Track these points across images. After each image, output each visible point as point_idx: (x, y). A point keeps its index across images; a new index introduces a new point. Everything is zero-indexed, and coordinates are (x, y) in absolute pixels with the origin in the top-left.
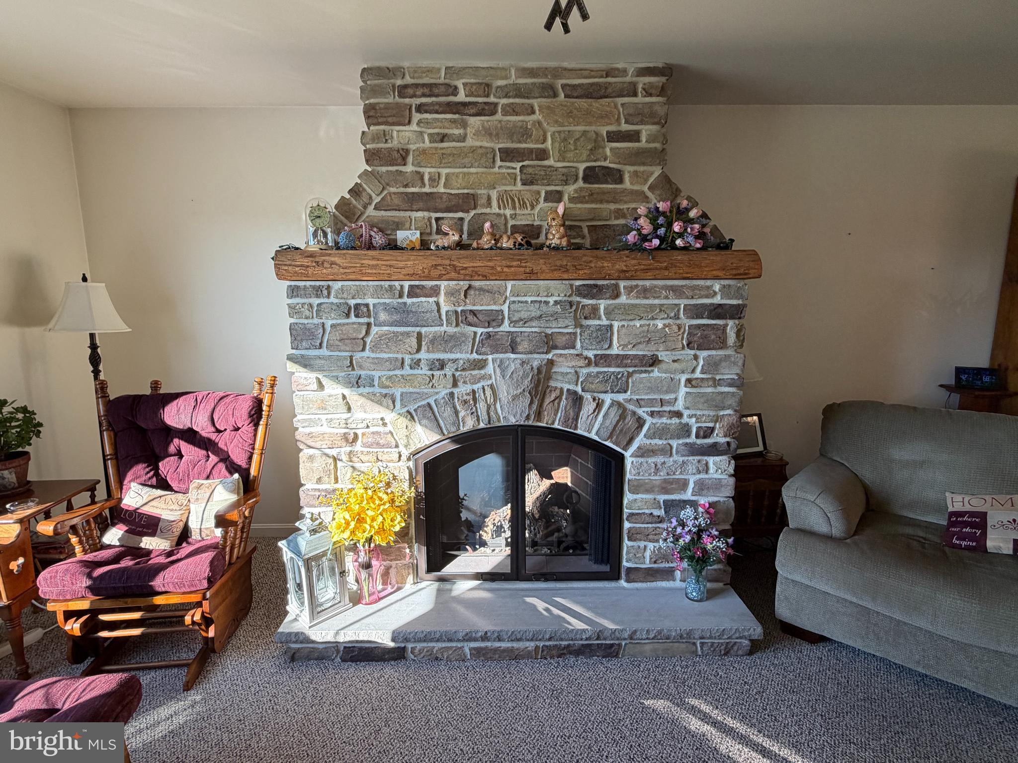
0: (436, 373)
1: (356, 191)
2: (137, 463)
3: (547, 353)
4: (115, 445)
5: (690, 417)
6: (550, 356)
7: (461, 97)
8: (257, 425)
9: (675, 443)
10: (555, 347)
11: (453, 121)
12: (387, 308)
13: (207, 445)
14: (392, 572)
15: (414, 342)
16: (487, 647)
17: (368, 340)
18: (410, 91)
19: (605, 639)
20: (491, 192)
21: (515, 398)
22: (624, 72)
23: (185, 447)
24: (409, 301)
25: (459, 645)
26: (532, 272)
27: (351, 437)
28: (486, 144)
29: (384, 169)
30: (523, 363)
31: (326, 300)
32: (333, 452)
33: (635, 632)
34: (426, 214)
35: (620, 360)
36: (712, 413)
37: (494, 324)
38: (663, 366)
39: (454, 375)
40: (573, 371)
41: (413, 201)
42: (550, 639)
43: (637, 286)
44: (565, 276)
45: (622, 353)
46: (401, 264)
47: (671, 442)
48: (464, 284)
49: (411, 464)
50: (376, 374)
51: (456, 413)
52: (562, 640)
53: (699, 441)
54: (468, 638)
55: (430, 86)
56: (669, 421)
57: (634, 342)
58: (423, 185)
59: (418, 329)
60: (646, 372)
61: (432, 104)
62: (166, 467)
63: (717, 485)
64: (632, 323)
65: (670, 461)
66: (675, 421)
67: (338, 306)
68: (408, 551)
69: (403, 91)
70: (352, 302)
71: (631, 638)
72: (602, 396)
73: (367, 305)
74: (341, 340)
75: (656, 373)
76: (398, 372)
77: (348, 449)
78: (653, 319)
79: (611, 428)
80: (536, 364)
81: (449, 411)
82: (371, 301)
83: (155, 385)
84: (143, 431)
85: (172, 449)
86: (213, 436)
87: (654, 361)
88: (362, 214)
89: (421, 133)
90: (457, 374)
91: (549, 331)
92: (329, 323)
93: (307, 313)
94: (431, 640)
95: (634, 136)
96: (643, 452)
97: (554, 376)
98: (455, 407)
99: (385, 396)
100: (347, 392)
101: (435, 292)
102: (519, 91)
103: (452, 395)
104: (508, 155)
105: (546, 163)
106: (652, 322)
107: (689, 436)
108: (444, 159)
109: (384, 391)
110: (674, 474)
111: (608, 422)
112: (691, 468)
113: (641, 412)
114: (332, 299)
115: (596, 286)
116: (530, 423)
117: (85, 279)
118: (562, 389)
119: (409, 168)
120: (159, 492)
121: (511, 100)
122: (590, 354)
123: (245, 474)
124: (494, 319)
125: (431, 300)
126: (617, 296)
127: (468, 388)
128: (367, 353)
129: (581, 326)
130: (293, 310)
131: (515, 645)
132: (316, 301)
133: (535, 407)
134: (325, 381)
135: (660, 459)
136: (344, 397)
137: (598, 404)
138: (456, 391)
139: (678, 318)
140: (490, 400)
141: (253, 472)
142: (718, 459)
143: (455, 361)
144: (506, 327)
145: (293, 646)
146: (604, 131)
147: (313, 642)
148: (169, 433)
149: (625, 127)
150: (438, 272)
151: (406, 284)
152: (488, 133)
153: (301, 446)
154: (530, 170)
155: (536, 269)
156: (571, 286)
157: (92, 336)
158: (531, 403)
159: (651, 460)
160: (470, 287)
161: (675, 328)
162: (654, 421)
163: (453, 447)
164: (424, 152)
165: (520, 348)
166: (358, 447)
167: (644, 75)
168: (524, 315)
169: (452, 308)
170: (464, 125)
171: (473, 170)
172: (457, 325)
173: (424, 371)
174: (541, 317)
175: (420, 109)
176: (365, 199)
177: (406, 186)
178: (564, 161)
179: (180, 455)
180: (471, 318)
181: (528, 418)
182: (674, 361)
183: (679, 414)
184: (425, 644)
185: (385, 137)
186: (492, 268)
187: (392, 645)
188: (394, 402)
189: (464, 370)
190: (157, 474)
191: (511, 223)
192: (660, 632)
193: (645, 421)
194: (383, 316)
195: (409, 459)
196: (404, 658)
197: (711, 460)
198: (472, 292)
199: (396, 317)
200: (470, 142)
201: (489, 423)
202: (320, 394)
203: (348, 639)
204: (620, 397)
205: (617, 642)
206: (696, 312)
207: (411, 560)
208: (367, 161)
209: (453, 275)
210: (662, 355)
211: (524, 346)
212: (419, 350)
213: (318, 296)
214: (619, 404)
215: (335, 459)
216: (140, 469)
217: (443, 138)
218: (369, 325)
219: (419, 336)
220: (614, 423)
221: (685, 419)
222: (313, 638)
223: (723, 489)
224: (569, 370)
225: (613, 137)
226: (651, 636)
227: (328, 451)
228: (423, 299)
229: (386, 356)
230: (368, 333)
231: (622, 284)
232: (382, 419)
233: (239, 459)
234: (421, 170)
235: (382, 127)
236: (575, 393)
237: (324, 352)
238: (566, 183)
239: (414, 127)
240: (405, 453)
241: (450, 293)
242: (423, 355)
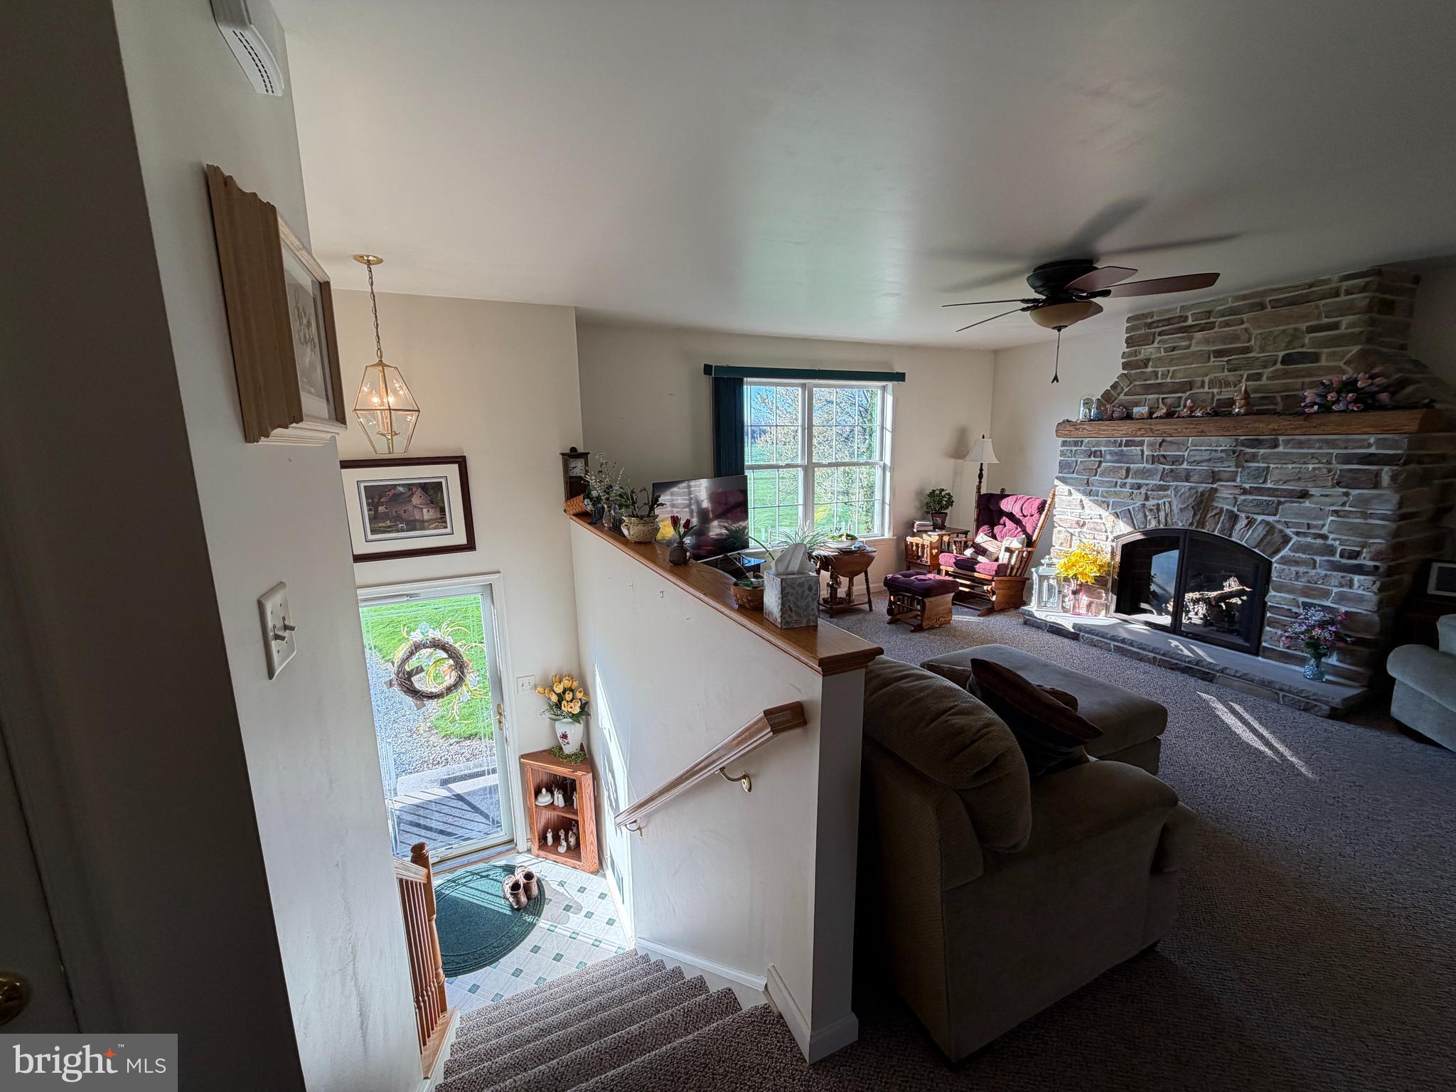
0: (1135, 491)
1: (1114, 386)
2: (986, 524)
3: (1212, 483)
4: (979, 515)
5: (1334, 540)
6: (1215, 486)
7: (1190, 322)
8: (1041, 514)
9: (1318, 559)
10: (1220, 480)
11: (1181, 338)
12: (1111, 453)
13: (1017, 522)
14: (1093, 606)
15: (1124, 472)
16: (1123, 647)
17: (1099, 470)
18: (1155, 325)
19: (1203, 667)
20: (1205, 378)
21: (1182, 510)
22: (1328, 281)
23: (1008, 522)
24: (1125, 449)
25: (1108, 642)
26: (1202, 432)
27: (1082, 523)
28: (1204, 348)
29: (1134, 371)
30: (1191, 488)
31: (1080, 448)
32: (1072, 531)
33: (1226, 668)
34: (1156, 396)
35: (1271, 492)
36: (1359, 540)
37: (1177, 463)
38: (1314, 499)
39: (1146, 494)
40: (1232, 496)
41: (1148, 389)
42: (1164, 655)
43: (1293, 439)
44: (1227, 434)
45: (1274, 487)
46: (1120, 429)
47: (1315, 557)
48: (1160, 439)
49: (1114, 544)
50: (1101, 489)
51: (1146, 516)
52: (1172, 658)
53: (1344, 561)
54: (1113, 639)
55: (1169, 319)
56: (1313, 541)
57: (1285, 479)
58: (1157, 378)
59: (1128, 465)
60: (1297, 502)
61: (1169, 330)
62: (997, 529)
63: (1360, 599)
64: (1285, 466)
65: (1313, 572)
66: (1319, 541)
67: (1085, 451)
68: (1104, 595)
69: (1149, 326)
70: (1093, 449)
71: (1222, 672)
72: (1255, 516)
73: (1101, 451)
74: (1084, 469)
75: (1307, 504)
76: (1112, 489)
77: (1079, 530)
78: (1305, 463)
79: (1259, 539)
80: (1200, 490)
81: (1140, 516)
82: (1103, 449)
83: (1003, 490)
84: (992, 511)
85: (1002, 521)
86: (1021, 518)
87: (1304, 495)
88: (1116, 399)
89: (1159, 348)
90: (1149, 493)
91: (1216, 469)
92: (1079, 460)
93: (1070, 455)
94: (1093, 634)
95: (1335, 326)
96: (1285, 561)
97: (1217, 499)
98: (1145, 513)
99: (1104, 502)
100: (1083, 498)
101: (1141, 444)
102: (1233, 311)
103: (1144, 505)
104: (1219, 354)
105: (1251, 355)
106: (1304, 466)
107: (1333, 555)
108: (1172, 361)
109: (1104, 499)
110: (1316, 583)
111: (1256, 535)
112: (1334, 581)
113: (1288, 531)
114: (1083, 448)
115: (1257, 440)
116: (1193, 528)
117: (983, 437)
118: (1222, 509)
119: (1150, 369)
120: (991, 539)
121: (1226, 318)
122: (1247, 486)
123: (1029, 537)
124: (1177, 460)
125: (1138, 448)
126: (1276, 446)
127: (1155, 502)
128: (1097, 478)
129: (1243, 467)
130: (1063, 454)
131: (1142, 652)
132: (1074, 449)
133: (1198, 517)
134: (1073, 491)
135: (1302, 569)
136: (1081, 501)
137: (1249, 522)
138: (1147, 503)
139: (1330, 463)
140: (1168, 510)
141: (1034, 538)
142: (1362, 577)
143: (1147, 485)
144: (1185, 466)
145: (1027, 617)
146: (1303, 326)
147: (1035, 617)
148: (1002, 513)
149: (1325, 321)
150: (1141, 433)
151: (1124, 439)
152: (1207, 341)
153: (1056, 525)
154: (1235, 362)
155: (1206, 429)
156: (1236, 440)
157: (982, 464)
158: (1195, 515)
159: (1294, 569)
160: (1163, 441)
161: (1325, 471)
162: (1299, 539)
163: (1142, 537)
164: (1160, 359)
165: (1192, 479)
166: (1085, 529)
167: (1346, 280)
168: (1197, 458)
169: (1151, 453)
170: (1191, 339)
171: (1193, 366)
172: (1153, 463)
173: (1127, 489)
174: (1210, 459)
175: (1160, 334)
176: (1119, 390)
177: (1146, 380)
178: (1263, 352)
179: (1004, 525)
180: (1162, 460)
181: (1191, 524)
182: (1321, 495)
183: (1325, 537)
184: (1089, 636)
185: (1135, 353)
186: (1176, 429)
187: (1073, 630)
188: (1108, 506)
189: (1152, 490)
190: (992, 532)
191: (1217, 397)
192: (1245, 674)
193: (1291, 539)
194: (1108, 457)
195: (1113, 541)
196: (1078, 640)
197: (1356, 578)
198: (1164, 444)
199: (1115, 458)
200: (1193, 348)
201: (1166, 525)
202: (1069, 498)
203: (1051, 620)
204: (1271, 519)
205: (1212, 672)
206: (1347, 459)
207: (1106, 602)
208: (1123, 369)
209: (1151, 434)
210: (1313, 491)
211: (1195, 478)
212: (1127, 477)
213: (1075, 446)
214: (1268, 523)
215: (1072, 535)
216: (986, 527)
217: (1174, 349)
218: (1100, 462)
219: (1128, 470)
220: (1261, 536)
221: (1330, 542)
222: (1035, 615)
223: (1364, 603)
224: (1229, 496)
225: (1311, 330)
226: (1238, 675)
227: (1068, 529)
228: (1133, 448)
229: (1107, 479)
230: (1099, 466)
231: (1281, 438)
232: (1100, 515)
233: (1029, 530)
234: (1157, 369)
235: (1135, 348)
236: (1232, 512)
237: (1075, 475)
238: (1265, 367)
239: (1156, 345)
240: (1111, 537)
241: (1150, 445)
242: (1129, 480)
